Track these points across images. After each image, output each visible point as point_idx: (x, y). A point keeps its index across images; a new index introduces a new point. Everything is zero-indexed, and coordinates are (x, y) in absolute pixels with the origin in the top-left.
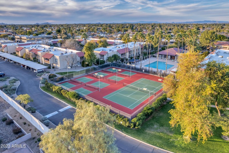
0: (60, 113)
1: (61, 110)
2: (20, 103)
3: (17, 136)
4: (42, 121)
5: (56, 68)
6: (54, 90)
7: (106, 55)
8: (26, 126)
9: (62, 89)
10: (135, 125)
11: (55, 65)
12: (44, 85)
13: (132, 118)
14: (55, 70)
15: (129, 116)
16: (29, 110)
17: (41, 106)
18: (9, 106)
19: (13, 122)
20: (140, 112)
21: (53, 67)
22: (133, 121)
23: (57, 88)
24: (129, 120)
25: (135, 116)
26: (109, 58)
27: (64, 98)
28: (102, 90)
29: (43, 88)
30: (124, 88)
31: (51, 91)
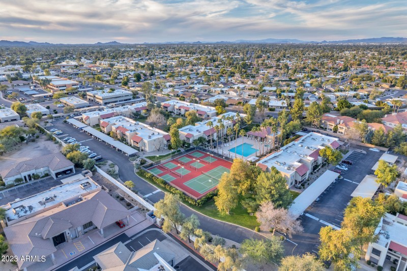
0: (153, 194)
1: (154, 192)
2: (126, 186)
3: (130, 207)
4: (144, 199)
5: (145, 151)
6: (147, 176)
7: (192, 138)
8: (134, 202)
9: (153, 176)
10: (199, 204)
11: (143, 148)
12: (138, 171)
13: (198, 199)
14: (144, 154)
15: (196, 198)
16: (133, 191)
17: (140, 189)
18: (118, 188)
19: (124, 199)
20: (204, 196)
21: (142, 150)
22: (198, 201)
23: (149, 175)
24: (196, 201)
25: (200, 199)
26: (194, 141)
27: (155, 183)
28: (183, 177)
29: (138, 173)
30: (202, 176)
31: (144, 177)
